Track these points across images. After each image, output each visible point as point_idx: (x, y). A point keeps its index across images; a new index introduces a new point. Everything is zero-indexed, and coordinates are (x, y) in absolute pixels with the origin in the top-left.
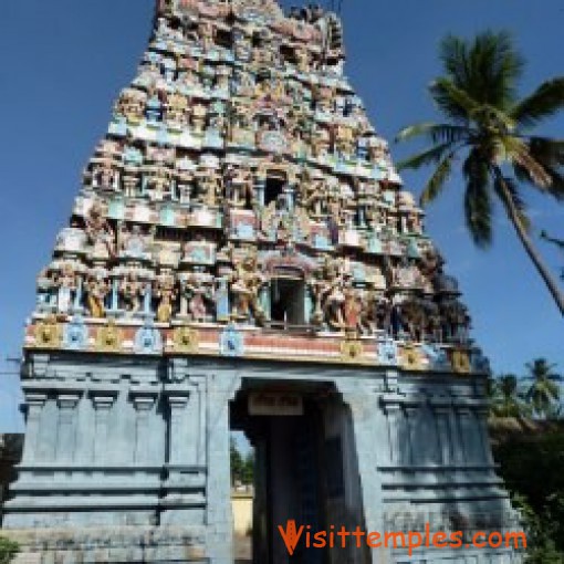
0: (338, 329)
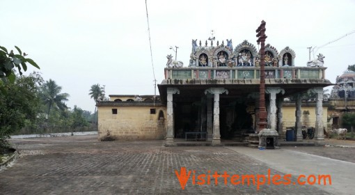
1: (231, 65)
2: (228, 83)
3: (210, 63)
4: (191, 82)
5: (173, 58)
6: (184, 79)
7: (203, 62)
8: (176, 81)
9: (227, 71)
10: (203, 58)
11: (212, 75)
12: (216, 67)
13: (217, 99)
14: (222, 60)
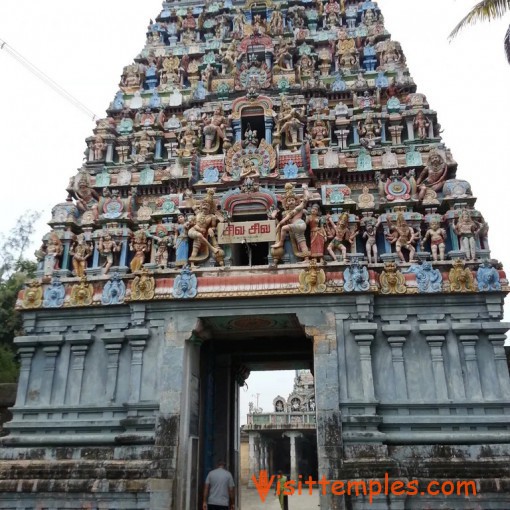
0: (302, 259)
1: (303, 411)
2: (300, 427)
3: (285, 409)
4: (269, 426)
5: (255, 405)
6: (263, 424)
7: (279, 408)
8: (256, 426)
9: (299, 416)
10: (280, 404)
11: (287, 420)
12: (290, 413)
13: (293, 442)
14: (296, 406)
